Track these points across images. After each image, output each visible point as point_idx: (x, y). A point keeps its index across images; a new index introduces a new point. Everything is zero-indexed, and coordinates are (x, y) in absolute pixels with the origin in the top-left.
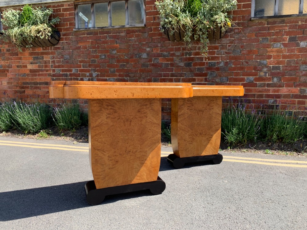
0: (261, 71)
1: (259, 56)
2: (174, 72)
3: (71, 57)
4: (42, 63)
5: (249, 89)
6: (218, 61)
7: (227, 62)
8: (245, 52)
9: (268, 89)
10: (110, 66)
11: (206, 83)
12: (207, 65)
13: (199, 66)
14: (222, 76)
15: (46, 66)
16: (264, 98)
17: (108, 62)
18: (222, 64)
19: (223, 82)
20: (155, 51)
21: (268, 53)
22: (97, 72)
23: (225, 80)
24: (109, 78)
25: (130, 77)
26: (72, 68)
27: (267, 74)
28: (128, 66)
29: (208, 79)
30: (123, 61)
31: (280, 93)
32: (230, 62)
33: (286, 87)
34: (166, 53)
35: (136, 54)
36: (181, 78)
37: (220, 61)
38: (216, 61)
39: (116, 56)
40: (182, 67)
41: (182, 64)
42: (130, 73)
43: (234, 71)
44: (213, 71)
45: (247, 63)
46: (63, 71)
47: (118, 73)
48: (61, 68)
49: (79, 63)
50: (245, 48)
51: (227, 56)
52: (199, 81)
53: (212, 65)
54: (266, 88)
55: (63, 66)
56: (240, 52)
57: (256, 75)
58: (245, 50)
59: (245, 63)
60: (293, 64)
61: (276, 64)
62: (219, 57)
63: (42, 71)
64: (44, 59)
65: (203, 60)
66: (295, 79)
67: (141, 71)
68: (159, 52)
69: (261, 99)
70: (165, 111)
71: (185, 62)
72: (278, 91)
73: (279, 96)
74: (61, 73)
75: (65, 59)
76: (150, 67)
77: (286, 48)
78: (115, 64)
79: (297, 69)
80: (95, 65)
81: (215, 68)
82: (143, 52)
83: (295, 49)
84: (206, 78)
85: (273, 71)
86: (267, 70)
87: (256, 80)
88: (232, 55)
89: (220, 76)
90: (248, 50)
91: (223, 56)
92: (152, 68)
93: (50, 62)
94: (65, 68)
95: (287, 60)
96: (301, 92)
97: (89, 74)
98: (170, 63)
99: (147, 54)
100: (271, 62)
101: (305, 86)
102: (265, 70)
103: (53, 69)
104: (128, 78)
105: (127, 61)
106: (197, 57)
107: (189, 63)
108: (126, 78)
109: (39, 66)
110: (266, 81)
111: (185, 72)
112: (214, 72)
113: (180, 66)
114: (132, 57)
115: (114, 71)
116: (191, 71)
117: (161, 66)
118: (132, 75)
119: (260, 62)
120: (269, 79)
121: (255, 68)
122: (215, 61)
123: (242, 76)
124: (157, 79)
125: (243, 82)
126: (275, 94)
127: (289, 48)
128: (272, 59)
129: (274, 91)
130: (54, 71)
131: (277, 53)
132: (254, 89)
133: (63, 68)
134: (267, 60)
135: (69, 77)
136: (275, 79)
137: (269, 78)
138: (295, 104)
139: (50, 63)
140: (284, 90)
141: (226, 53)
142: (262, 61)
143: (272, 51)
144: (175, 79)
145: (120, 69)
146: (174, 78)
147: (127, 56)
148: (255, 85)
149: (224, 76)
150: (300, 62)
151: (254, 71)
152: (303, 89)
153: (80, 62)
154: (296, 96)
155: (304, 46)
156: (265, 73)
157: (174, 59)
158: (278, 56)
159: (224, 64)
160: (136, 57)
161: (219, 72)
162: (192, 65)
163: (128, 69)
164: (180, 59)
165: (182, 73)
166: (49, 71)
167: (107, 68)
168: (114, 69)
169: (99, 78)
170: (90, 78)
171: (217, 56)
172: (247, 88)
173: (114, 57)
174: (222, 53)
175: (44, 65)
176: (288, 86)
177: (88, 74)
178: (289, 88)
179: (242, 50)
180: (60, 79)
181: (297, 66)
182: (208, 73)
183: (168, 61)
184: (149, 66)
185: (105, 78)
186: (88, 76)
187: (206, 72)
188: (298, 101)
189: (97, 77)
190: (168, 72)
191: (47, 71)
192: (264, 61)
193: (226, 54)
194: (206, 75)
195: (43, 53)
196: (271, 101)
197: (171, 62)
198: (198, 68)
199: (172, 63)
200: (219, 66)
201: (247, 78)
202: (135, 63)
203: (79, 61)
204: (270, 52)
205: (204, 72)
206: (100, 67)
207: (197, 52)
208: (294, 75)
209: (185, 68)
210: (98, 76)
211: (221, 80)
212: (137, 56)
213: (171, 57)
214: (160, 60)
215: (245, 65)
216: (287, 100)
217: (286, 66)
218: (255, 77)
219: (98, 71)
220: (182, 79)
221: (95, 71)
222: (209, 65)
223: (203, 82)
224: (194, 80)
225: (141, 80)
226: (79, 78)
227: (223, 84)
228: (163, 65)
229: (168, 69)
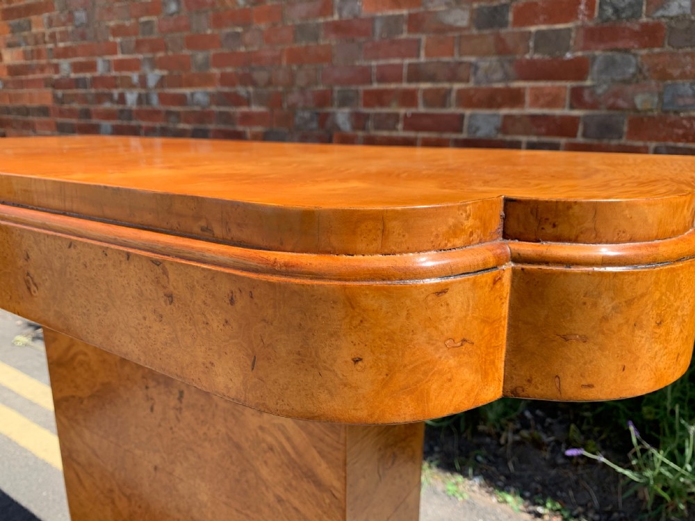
2: (423, 59)
3: (90, 16)
4: (29, 45)
10: (195, 42)
11: (576, 113)
12: (590, 16)
13: (545, 22)
14: (676, 72)
15: (39, 54)
17: (188, 27)
19: (676, 112)
22: (160, 70)
24: (192, 90)
25: (254, 84)
26: (96, 58)
28: (248, 37)
29: (587, 93)
30: (234, 18)
36: (457, 86)
40: (458, 29)
41: (460, 17)
42: (254, 69)
44: (620, 44)
46: (76, 68)
47: (215, 71)
48: (71, 57)
49: (110, 38)
52: (542, 101)
53: (616, 11)
55: (75, 52)
63: (32, 69)
64: (33, 30)
67: (295, 57)
71: (475, 5)
74: (73, 75)
75: (76, 27)
78: (209, 32)
80: (151, 40)
81: (637, 28)
84: (581, 89)
89: (663, 76)
92: (331, 41)
93: (47, 39)
94: (78, 59)
97: (139, 76)
98: (405, 12)
103: (54, 61)
104: (250, 89)
105: (246, 19)
107: (496, 8)
108: (242, 91)
109: (25, 55)
111: (473, 59)
112: (626, 51)
113: (452, 28)
115: (206, 64)
116: (502, 49)
117: (368, 32)
118: (261, 76)
124: (351, 94)
130: (56, 68)
135: (91, 90)
139: (45, 43)
144: (426, 92)
145: (223, 53)
146: (422, 85)
149: (684, 76)
161: (657, 50)
162: (510, 17)
163: (249, 52)
165: (461, 63)
166: (47, 70)
167: (185, 52)
168: (206, 53)
169: (167, 90)
170: (143, 92)
173: (206, 3)
175: (33, 48)
177: (135, 77)
180: (70, 95)
182: (594, 58)
183: (397, 4)
184: (322, 33)
186: (137, 86)
187: (580, 54)
189: (160, 88)
190: (398, 61)
191: (42, 69)
197: (414, 11)
198: (538, 32)
199: (416, 15)
200: (659, 13)
202: (273, 24)
203: (112, 28)
205: (568, 56)
206: (166, 49)
209: (471, 37)
210: (162, 82)
211: (667, 98)
219: (160, 64)
220: (459, 91)
221: (155, 64)
222: (601, 13)
223: (558, 112)
224: (515, 98)
225: (294, 98)
226: (116, 93)
227: (674, 125)
228: (378, 26)
229: (400, 42)
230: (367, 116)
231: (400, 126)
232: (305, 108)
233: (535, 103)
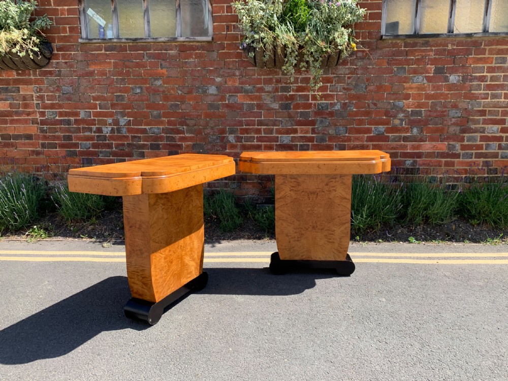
0: (395, 117)
1: (393, 94)
2: (263, 118)
3: (75, 89)
4: (17, 100)
5: (378, 144)
6: (331, 102)
7: (345, 104)
8: (372, 88)
9: (404, 145)
10: (152, 106)
11: (313, 135)
12: (315, 108)
13: (303, 109)
14: (339, 124)
15: (26, 106)
16: (399, 159)
17: (147, 100)
18: (338, 107)
19: (340, 135)
20: (230, 83)
21: (405, 91)
22: (128, 117)
23: (342, 132)
24: (149, 127)
25: (187, 125)
26: (78, 110)
27: (404, 122)
28: (183, 106)
29: (316, 130)
30: (176, 98)
31: (421, 151)
32: (350, 102)
33: (429, 141)
34: (249, 87)
35: (199, 88)
36: (275, 127)
37: (336, 101)
38: (329, 102)
39: (161, 89)
40: (275, 109)
41: (276, 106)
42: (187, 119)
43: (356, 118)
44: (324, 116)
45: (375, 104)
46: (61, 114)
47: (166, 120)
48: (57, 109)
49: (92, 101)
50: (372, 83)
51: (346, 94)
52: (303, 132)
53: (322, 107)
54: (402, 142)
55: (60, 106)
56: (366, 88)
57: (388, 123)
58: (372, 86)
59: (372, 106)
60: (440, 107)
61: (416, 107)
62: (334, 95)
63: (17, 114)
64: (21, 93)
65: (309, 100)
66: (441, 131)
67: (207, 115)
68: (237, 84)
69: (395, 159)
70: (249, 180)
71: (280, 102)
72: (418, 147)
73: (419, 155)
74: (57, 118)
75: (63, 94)
76: (223, 109)
77: (431, 84)
78: (161, 102)
79: (445, 116)
80: (122, 104)
81: (328, 112)
82: (209, 84)
83: (442, 85)
84: (315, 128)
85: (412, 118)
86: (403, 116)
87: (389, 130)
88: (353, 92)
89: (336, 125)
90: (377, 86)
91: (339, 93)
92: (226, 110)
93: (34, 98)
94: (64, 110)
95: (431, 101)
96: (449, 149)
97: (113, 120)
98: (255, 102)
99: (217, 87)
100: (409, 105)
101: (454, 140)
102: (401, 115)
103: (40, 110)
104: (185, 127)
105: (182, 99)
106: (299, 95)
107: (287, 104)
108: (180, 128)
109: (11, 105)
110: (402, 133)
111: (281, 119)
112: (325, 118)
113: (273, 109)
114: (190, 92)
115: (159, 116)
116: (290, 116)
117: (241, 108)
118: (191, 122)
119: (393, 104)
120: (406, 130)
121: (387, 113)
122: (327, 102)
123: (368, 125)
124: (234, 130)
125: (369, 135)
126: (415, 151)
127: (434, 84)
128: (410, 100)
129: (413, 147)
130: (43, 114)
131: (418, 91)
132: (385, 144)
133: (62, 110)
134: (404, 101)
135: (74, 126)
136: (415, 130)
137: (407, 128)
138: (441, 166)
139: (33, 100)
140: (427, 147)
141: (344, 89)
142: (397, 103)
143: (411, 88)
144: (264, 129)
145: (169, 112)
146: (263, 127)
147: (181, 91)
148: (387, 139)
149: (340, 125)
150: (449, 106)
151: (385, 118)
152: (452, 145)
153: (95, 99)
154: (442, 155)
155: (455, 82)
156: (402, 120)
157: (263, 96)
158: (419, 95)
159: (341, 107)
160: (197, 92)
161: (333, 118)
162: (292, 107)
163: (185, 112)
164: (272, 98)
165: (277, 120)
166: (34, 114)
167: (145, 110)
168: (159, 111)
169: (132, 127)
170: (115, 127)
171: (331, 93)
172: (374, 143)
173: (158, 91)
174: (339, 89)
175: (21, 102)
176: (432, 139)
177: (110, 120)
178: (434, 143)
179: (368, 85)
180: (55, 128)
181: (445, 111)
182: (317, 120)
183: (252, 99)
185: (143, 127)
186: (110, 124)
187: (313, 118)
188: (445, 161)
189: (128, 125)
190: (253, 119)
191: (29, 114)
192: (400, 102)
193: (344, 91)
194: (313, 123)
195: (17, 82)
196: (409, 162)
197: (258, 102)
198: (300, 112)
199: (260, 104)
200: (333, 109)
201: (375, 128)
202: (197, 102)
203: (93, 97)
204: (408, 90)
205: (310, 119)
206: (133, 108)
207: (299, 86)
208: (441, 124)
209: (280, 112)
210: (129, 123)
211: (337, 131)
212: (200, 90)
213: (258, 94)
214: (239, 98)
215: (372, 108)
216: (431, 161)
217: (430, 111)
218: (386, 126)
219: (128, 115)
220: (276, 129)
221: (123, 114)
222: (318, 107)
223: (308, 135)
224: (295, 131)
225: (208, 131)
226: (94, 128)
227: (339, 138)
228: (245, 107)
229: (254, 112)
230: (242, 138)
231: (255, 141)
232: (214, 135)
233: (301, 132)
